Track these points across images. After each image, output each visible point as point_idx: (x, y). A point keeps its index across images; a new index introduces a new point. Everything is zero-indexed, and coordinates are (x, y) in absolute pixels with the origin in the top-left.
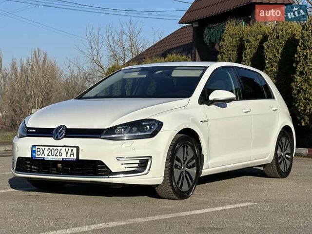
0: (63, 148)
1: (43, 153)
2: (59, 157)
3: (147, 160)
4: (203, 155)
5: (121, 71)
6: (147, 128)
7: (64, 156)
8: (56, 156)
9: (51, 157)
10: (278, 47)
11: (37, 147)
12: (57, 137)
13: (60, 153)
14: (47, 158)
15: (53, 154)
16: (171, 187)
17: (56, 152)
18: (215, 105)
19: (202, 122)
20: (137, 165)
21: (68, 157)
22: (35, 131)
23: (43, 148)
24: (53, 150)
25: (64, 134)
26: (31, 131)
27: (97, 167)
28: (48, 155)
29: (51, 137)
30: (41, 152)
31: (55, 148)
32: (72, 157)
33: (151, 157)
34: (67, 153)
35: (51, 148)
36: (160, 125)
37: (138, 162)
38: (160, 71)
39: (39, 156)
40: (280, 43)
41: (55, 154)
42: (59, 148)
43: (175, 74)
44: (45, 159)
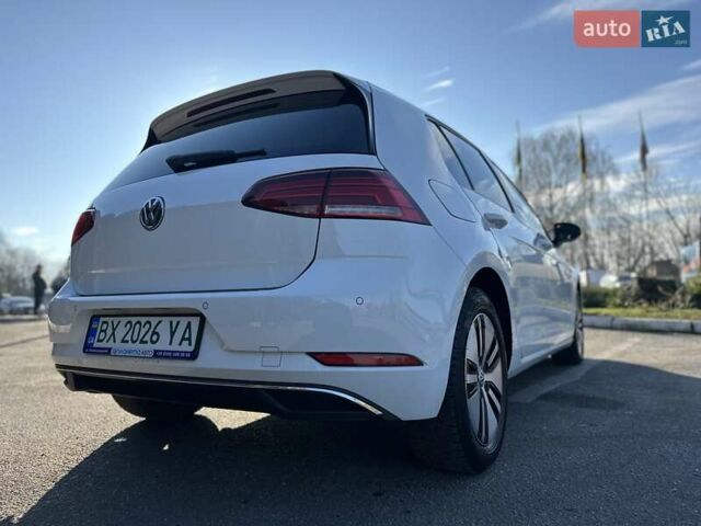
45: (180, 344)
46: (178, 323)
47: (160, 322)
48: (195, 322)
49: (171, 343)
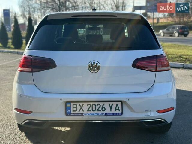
45: (115, 111)
46: (112, 104)
47: (104, 104)
48: (120, 104)
49: (111, 111)
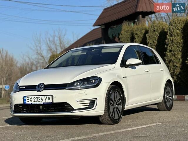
0: (43, 97)
1: (31, 100)
2: (41, 102)
3: (94, 101)
4: (125, 97)
5: (70, 51)
6: (93, 82)
7: (44, 101)
8: (39, 101)
9: (36, 102)
10: (155, 37)
11: (27, 97)
12: (39, 90)
13: (41, 99)
14: (33, 103)
15: (37, 101)
16: (109, 117)
17: (39, 99)
18: (130, 67)
19: (123, 77)
20: (88, 104)
21: (47, 102)
22: (24, 87)
23: (31, 97)
24: (37, 98)
25: (43, 88)
26: (22, 87)
27: (64, 106)
28: (34, 101)
29: (35, 90)
30: (30, 99)
31: (38, 97)
32: (49, 101)
33: (96, 99)
34: (46, 99)
35: (36, 97)
36: (100, 80)
37: (89, 102)
38: (95, 50)
39: (28, 102)
40: (156, 34)
41: (38, 100)
42: (41, 97)
43: (104, 51)
44: (32, 104)
